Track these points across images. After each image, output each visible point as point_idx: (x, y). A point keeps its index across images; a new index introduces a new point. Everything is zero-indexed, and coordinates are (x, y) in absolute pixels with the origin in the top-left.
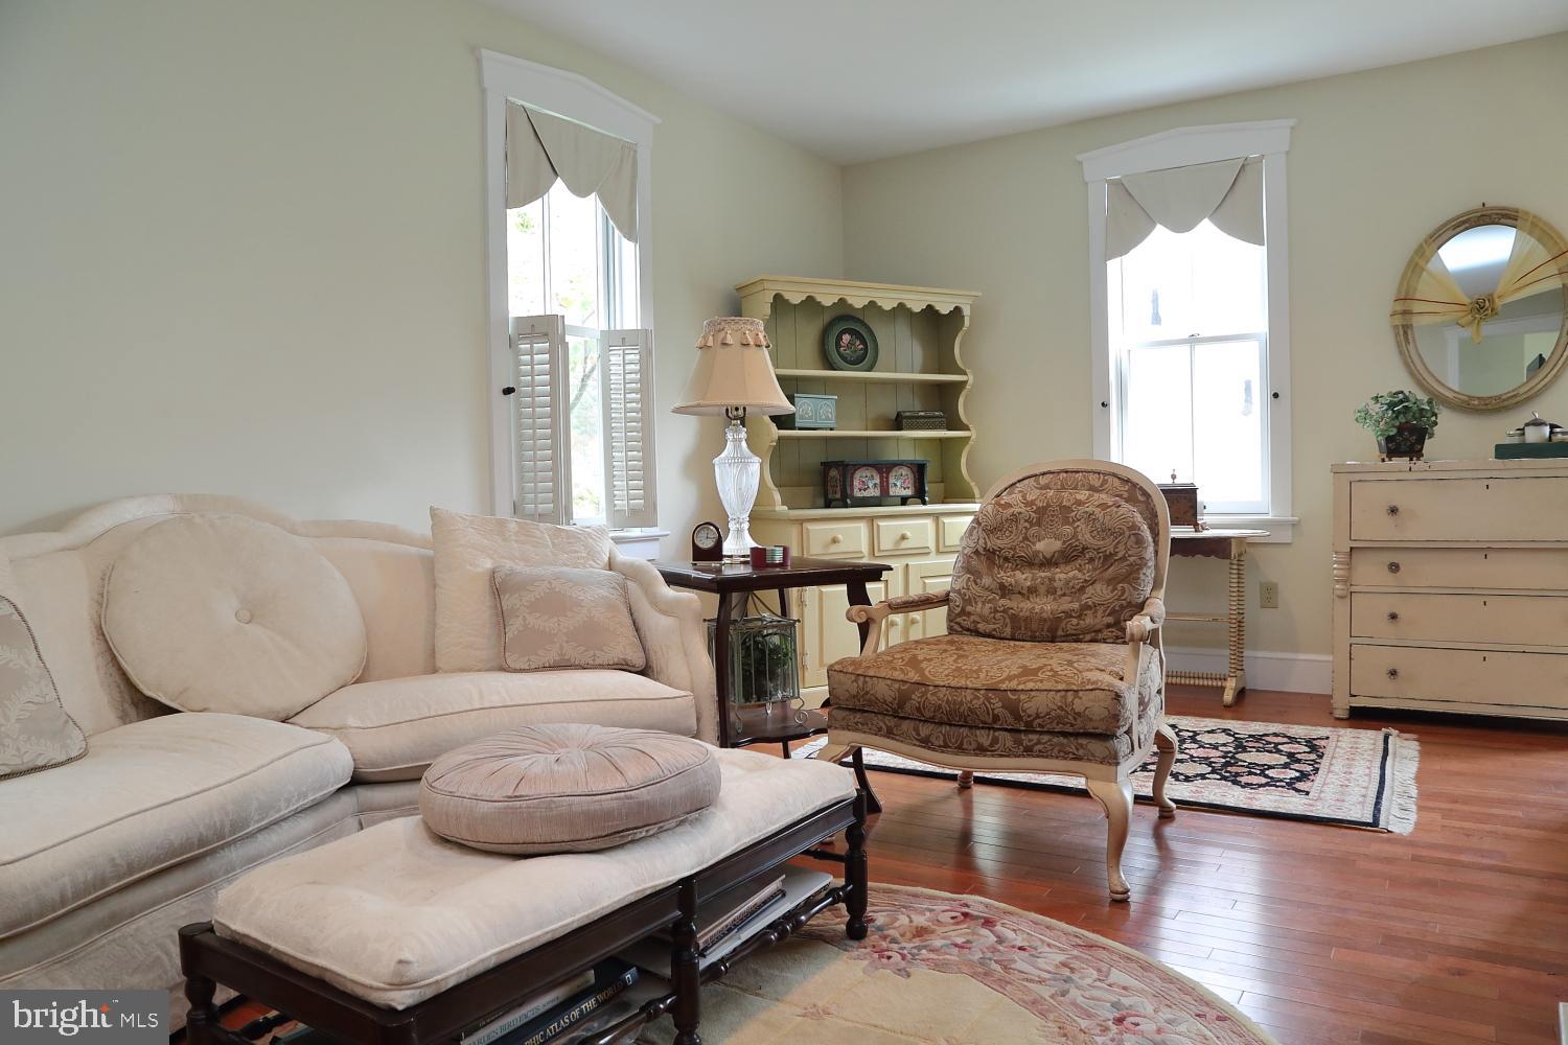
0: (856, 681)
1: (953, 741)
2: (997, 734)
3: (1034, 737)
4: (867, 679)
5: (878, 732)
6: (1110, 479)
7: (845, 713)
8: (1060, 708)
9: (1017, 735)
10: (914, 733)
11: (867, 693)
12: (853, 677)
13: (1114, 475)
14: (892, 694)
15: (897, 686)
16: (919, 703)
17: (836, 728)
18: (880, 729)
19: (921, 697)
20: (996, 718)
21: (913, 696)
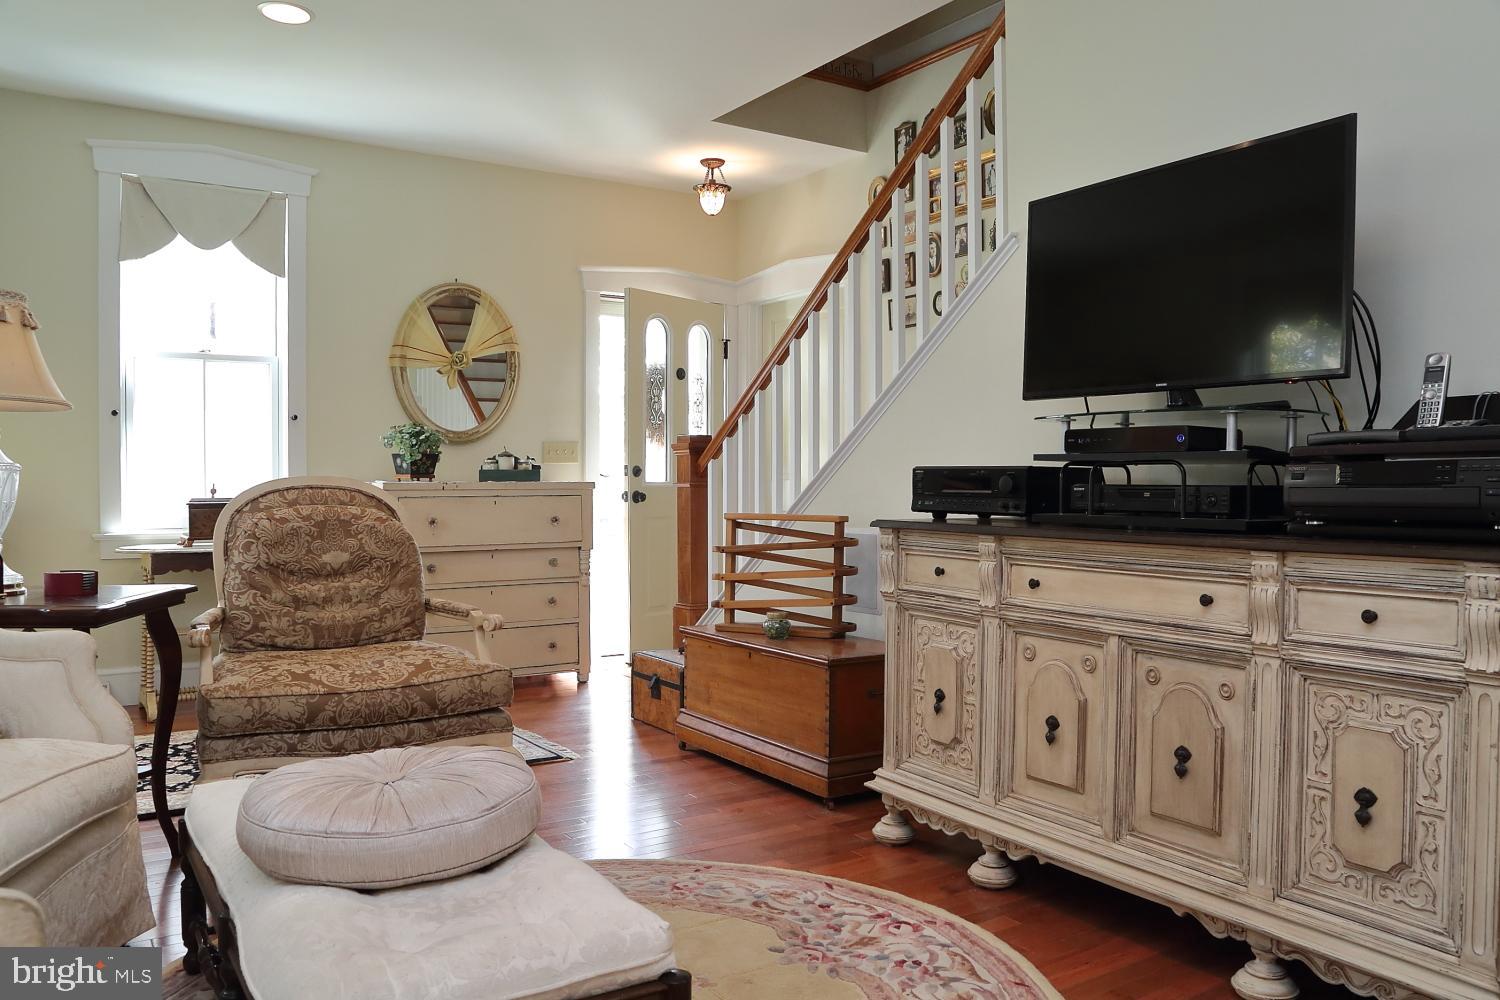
0: (249, 704)
1: (370, 742)
2: (412, 725)
3: (444, 722)
4: (263, 700)
5: (277, 752)
6: (357, 495)
7: (227, 742)
8: (471, 691)
9: (429, 724)
10: (324, 744)
11: (266, 714)
12: (245, 701)
13: (360, 492)
14: (300, 709)
15: (304, 701)
16: (334, 712)
17: (218, 761)
18: (279, 749)
19: (337, 706)
20: (414, 711)
21: (327, 707)
